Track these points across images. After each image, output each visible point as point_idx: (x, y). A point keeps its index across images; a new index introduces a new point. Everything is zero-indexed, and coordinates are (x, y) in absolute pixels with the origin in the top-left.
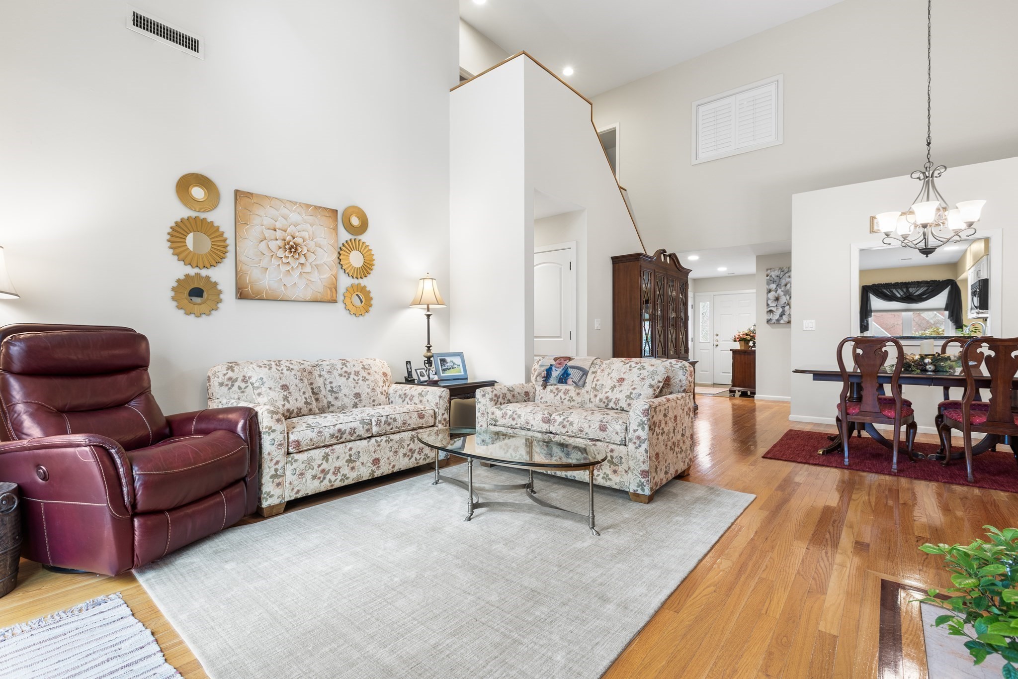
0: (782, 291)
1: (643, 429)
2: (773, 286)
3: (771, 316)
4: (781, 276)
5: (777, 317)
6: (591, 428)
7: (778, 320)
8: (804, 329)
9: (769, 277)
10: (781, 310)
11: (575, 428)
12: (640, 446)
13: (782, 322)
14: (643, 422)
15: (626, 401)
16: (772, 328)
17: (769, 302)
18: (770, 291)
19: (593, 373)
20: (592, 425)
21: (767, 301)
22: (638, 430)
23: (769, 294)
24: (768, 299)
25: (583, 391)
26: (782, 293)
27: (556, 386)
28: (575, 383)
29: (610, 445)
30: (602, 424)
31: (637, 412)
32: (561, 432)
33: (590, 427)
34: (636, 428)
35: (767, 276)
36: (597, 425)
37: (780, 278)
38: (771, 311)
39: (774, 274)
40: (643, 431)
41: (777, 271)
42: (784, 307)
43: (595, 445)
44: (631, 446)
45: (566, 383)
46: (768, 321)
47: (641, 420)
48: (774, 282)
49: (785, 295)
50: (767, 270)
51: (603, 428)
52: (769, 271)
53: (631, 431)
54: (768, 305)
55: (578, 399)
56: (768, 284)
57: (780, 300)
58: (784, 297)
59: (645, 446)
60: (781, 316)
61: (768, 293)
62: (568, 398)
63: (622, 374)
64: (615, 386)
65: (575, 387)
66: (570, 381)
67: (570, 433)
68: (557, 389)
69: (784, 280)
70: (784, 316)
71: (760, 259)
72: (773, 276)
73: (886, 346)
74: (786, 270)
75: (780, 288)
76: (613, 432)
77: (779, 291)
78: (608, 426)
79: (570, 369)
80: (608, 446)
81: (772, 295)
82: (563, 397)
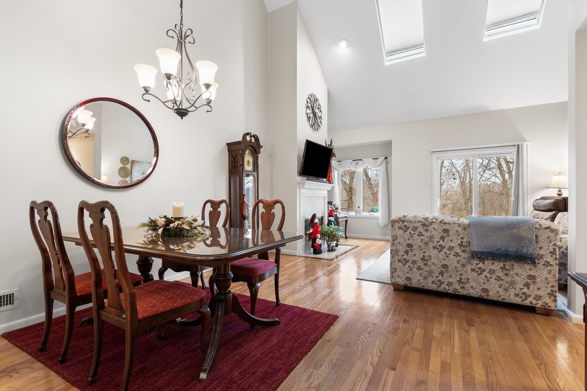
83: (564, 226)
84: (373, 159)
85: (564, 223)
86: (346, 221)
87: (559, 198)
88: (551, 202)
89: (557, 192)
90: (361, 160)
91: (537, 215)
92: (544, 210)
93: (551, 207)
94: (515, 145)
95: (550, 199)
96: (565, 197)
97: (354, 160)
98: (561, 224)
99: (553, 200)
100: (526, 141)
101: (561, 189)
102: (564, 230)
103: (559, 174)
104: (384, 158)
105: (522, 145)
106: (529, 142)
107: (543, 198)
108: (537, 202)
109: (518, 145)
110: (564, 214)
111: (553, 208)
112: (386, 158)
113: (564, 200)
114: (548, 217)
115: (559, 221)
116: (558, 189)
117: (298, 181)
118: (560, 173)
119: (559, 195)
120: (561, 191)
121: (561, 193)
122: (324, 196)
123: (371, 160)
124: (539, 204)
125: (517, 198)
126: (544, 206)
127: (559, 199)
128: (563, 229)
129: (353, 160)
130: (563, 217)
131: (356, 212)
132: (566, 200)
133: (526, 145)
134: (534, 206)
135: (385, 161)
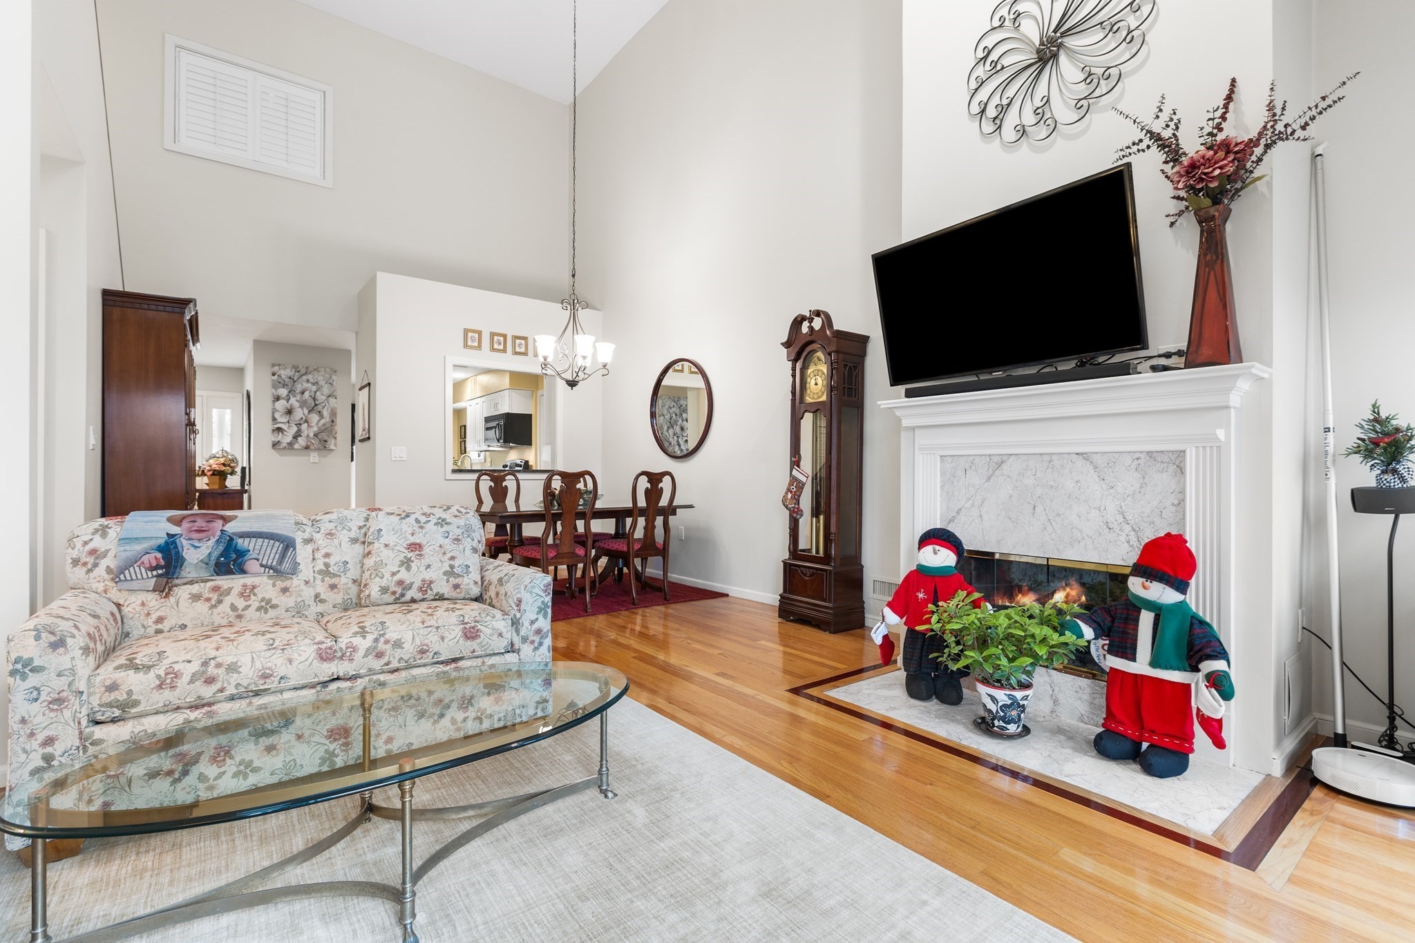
0: (297, 401)
1: (545, 616)
2: (283, 392)
3: (280, 437)
4: (295, 379)
5: (289, 439)
6: (446, 641)
7: (291, 444)
8: (393, 459)
9: (276, 376)
10: (295, 429)
11: (409, 649)
12: (541, 644)
13: (296, 446)
14: (546, 606)
15: (448, 581)
16: (281, 455)
17: (277, 415)
18: (278, 398)
19: (308, 541)
20: (446, 634)
21: (273, 413)
22: (537, 619)
23: (276, 403)
24: (274, 411)
25: (296, 582)
26: (297, 404)
27: (209, 584)
28: (271, 568)
29: (486, 659)
30: (467, 626)
31: (537, 590)
32: (370, 670)
33: (443, 638)
34: (533, 617)
35: (274, 375)
36: (458, 631)
37: (294, 382)
38: (279, 429)
39: (285, 373)
40: (546, 618)
41: (288, 370)
42: (300, 424)
43: (457, 669)
44: (526, 650)
45: (243, 572)
46: (275, 445)
47: (543, 602)
48: (284, 386)
49: (301, 407)
50: (273, 365)
51: (471, 634)
52: (276, 368)
53: (527, 624)
54: (274, 419)
55: (289, 601)
56: (275, 386)
57: (294, 413)
58: (300, 410)
59: (548, 642)
60: (296, 437)
61: (274, 402)
62: (256, 605)
63: (410, 537)
64: (409, 560)
65: (270, 577)
66: (252, 566)
67: (395, 665)
68: (216, 589)
69: (300, 385)
70: (299, 439)
71: (261, 346)
72: (283, 377)
73: (505, 480)
74: (303, 371)
75: (294, 396)
76: (492, 635)
77: (293, 400)
78: (479, 627)
79: (240, 541)
80: (484, 662)
81: (281, 405)
82: (241, 603)
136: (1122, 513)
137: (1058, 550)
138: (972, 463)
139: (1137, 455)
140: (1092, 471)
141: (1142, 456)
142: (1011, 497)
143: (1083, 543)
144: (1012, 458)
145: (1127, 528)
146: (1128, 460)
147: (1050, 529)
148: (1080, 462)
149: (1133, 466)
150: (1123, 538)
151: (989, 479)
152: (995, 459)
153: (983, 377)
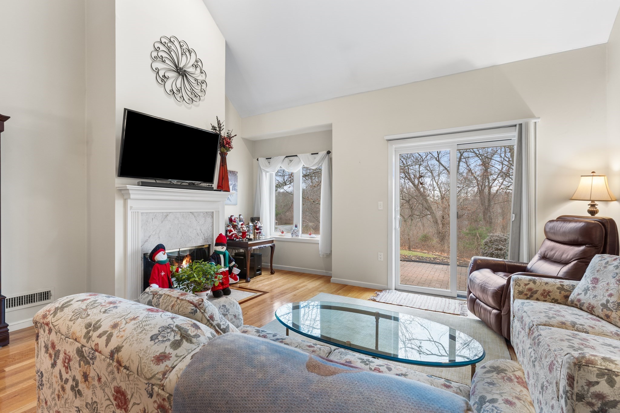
83: (607, 290)
84: (312, 154)
85: (608, 284)
86: (272, 248)
87: (592, 220)
88: (577, 228)
89: (588, 207)
90: (296, 156)
91: (552, 250)
92: (564, 242)
93: (577, 238)
94: (515, 126)
95: (576, 221)
96: (604, 219)
97: (287, 157)
98: (600, 285)
99: (581, 225)
100: (533, 116)
101: (596, 203)
102: (608, 301)
103: (592, 174)
104: (325, 152)
105: (527, 124)
106: (539, 118)
107: (563, 219)
108: (551, 225)
109: (521, 125)
110: (606, 261)
111: (580, 239)
112: (329, 152)
113: (603, 224)
114: (571, 257)
115: (594, 276)
116: (590, 202)
117: (117, 186)
118: (593, 172)
119: (593, 213)
120: (596, 206)
121: (595, 209)
122: (212, 211)
123: (309, 155)
124: (555, 229)
125: (518, 217)
126: (564, 233)
127: (593, 222)
128: (605, 299)
129: (285, 156)
130: (605, 267)
131: (292, 233)
132: (606, 224)
133: (534, 124)
134: (546, 232)
135: (327, 156)
136: (201, 230)
137: (185, 245)
138: (155, 216)
139: (204, 213)
140: (194, 218)
141: (205, 213)
142: (170, 228)
143: (192, 241)
144: (171, 214)
145: (202, 234)
146: (202, 214)
147: (183, 238)
148: (191, 215)
149: (203, 216)
150: (201, 237)
151: (162, 222)
152: (165, 214)
153: (158, 181)
